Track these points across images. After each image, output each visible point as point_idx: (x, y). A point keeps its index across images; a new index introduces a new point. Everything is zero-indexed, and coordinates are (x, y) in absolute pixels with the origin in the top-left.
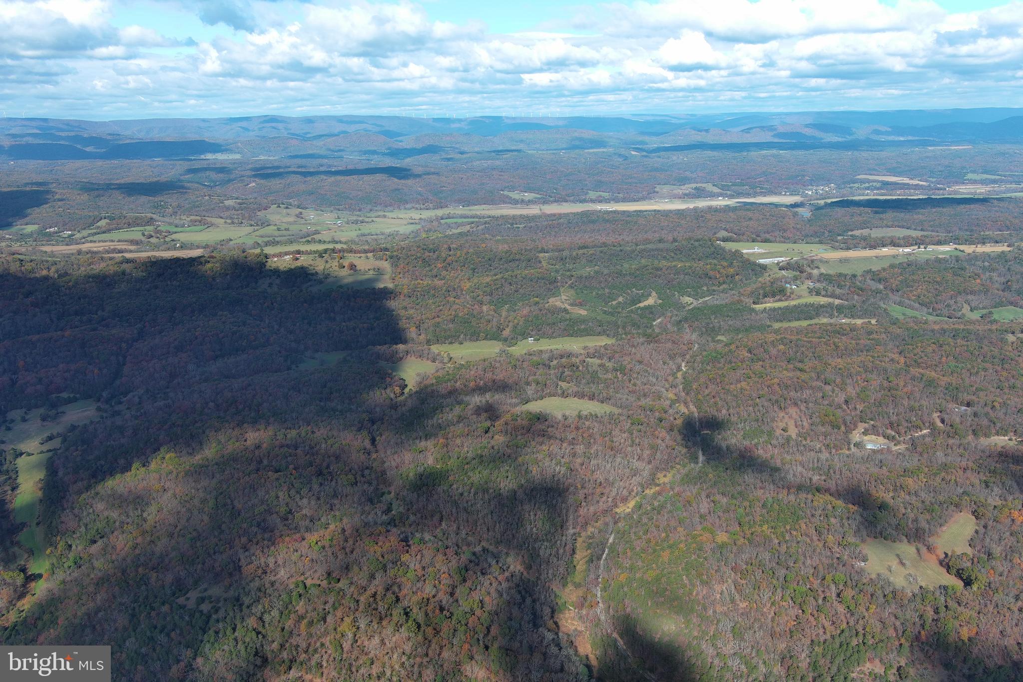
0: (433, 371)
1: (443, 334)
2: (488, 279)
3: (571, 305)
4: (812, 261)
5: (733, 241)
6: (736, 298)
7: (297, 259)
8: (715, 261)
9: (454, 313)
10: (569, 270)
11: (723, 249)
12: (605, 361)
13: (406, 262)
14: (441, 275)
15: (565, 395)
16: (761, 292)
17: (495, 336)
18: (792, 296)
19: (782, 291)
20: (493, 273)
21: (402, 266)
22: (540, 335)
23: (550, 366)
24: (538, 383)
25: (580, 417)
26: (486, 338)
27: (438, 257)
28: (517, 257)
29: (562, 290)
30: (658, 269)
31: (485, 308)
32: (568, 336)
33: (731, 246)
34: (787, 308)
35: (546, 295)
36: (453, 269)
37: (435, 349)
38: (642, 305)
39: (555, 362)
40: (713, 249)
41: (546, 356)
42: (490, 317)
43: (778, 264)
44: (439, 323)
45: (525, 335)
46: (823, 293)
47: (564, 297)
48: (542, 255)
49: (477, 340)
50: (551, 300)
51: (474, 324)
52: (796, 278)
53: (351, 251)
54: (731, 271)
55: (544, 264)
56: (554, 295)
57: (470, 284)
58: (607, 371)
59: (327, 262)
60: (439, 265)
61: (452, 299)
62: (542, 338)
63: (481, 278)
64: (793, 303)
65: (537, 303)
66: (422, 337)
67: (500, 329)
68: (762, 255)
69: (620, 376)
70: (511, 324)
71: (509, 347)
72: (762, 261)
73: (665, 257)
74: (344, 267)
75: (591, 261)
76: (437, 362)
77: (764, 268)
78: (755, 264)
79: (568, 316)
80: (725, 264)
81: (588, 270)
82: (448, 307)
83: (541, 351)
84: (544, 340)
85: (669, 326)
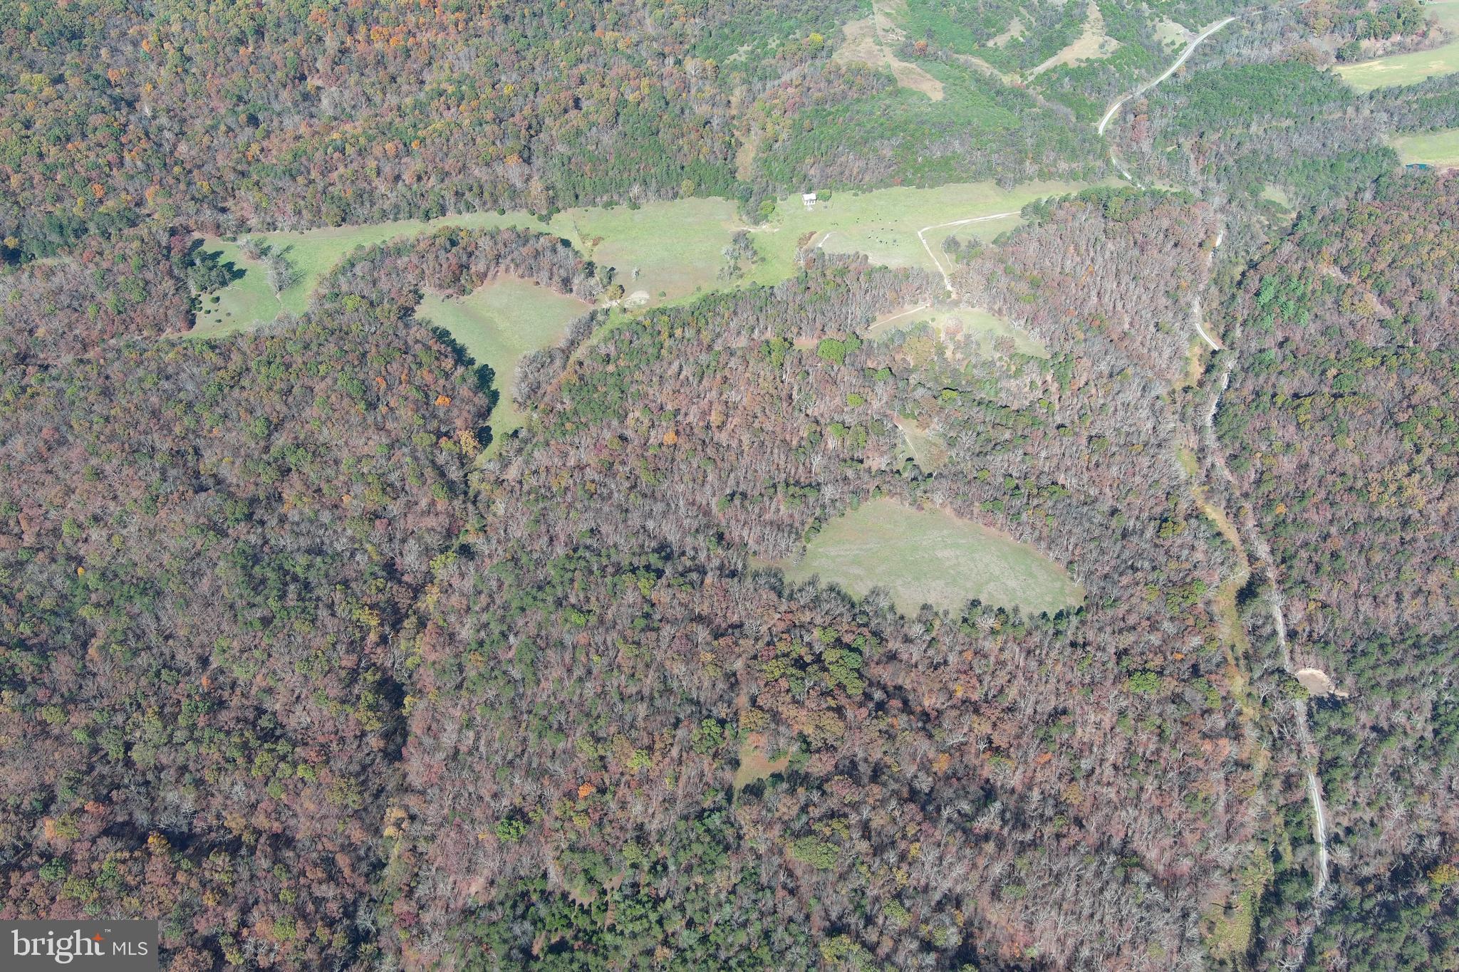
37: (569, 224)
45: (795, 182)
49: (675, 196)
66: (536, 185)
76: (575, 286)
83: (842, 269)
84: (842, 199)
85: (1146, 146)
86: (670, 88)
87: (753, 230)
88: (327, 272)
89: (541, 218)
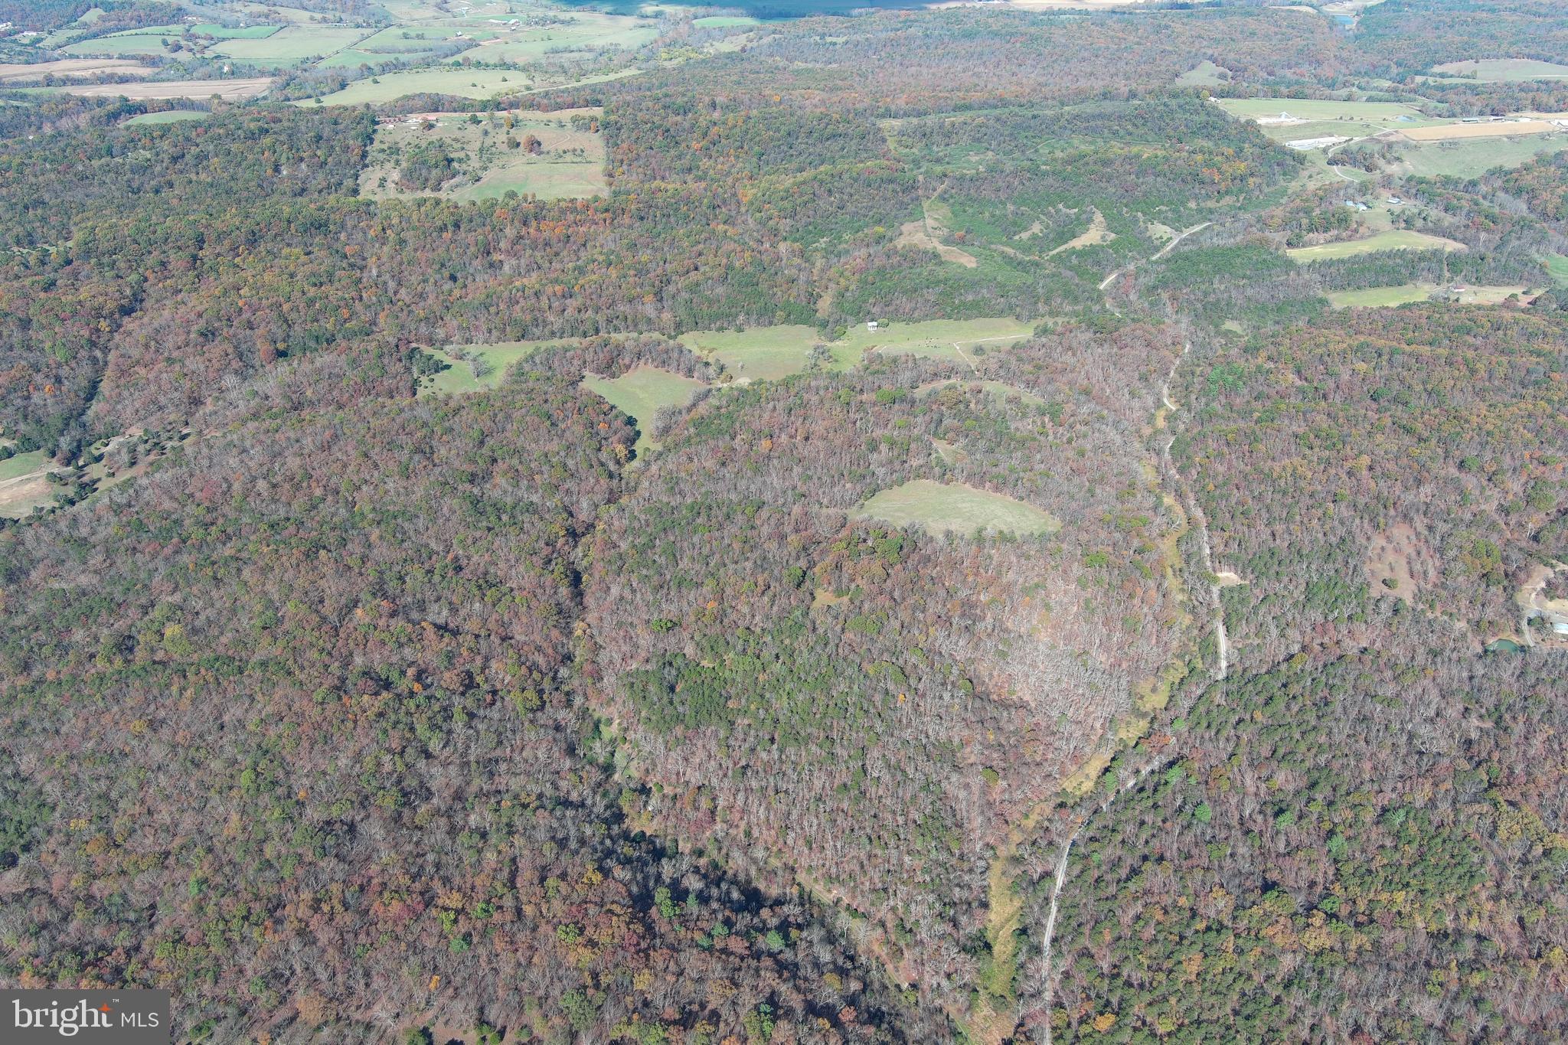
0: (688, 403)
1: (705, 308)
2: (788, 182)
3: (946, 241)
4: (1390, 146)
5: (1239, 97)
6: (1255, 233)
7: (431, 126)
8: (1208, 144)
9: (724, 261)
10: (938, 161)
11: (1222, 116)
12: (1018, 389)
13: (634, 136)
14: (698, 168)
15: (945, 474)
16: (1305, 221)
17: (803, 314)
18: (1361, 230)
19: (1343, 220)
20: (794, 165)
21: (625, 146)
22: (892, 315)
23: (913, 402)
24: (892, 445)
25: (979, 538)
26: (787, 320)
27: (693, 126)
28: (841, 129)
29: (926, 204)
30: (1106, 163)
31: (783, 247)
32: (943, 317)
33: (1236, 109)
34: (1355, 259)
35: (896, 217)
36: (721, 153)
37: (691, 341)
38: (1077, 243)
39: (921, 392)
40: (1203, 118)
41: (905, 377)
42: (794, 271)
43: (1325, 151)
44: (697, 284)
45: (861, 314)
46: (1419, 223)
47: (930, 222)
48: (886, 124)
49: (771, 323)
50: (907, 227)
51: (763, 287)
52: (1364, 189)
53: (531, 105)
54: (1242, 167)
55: (891, 144)
56: (912, 217)
57: (754, 191)
58: (1024, 415)
59: (486, 133)
60: (695, 145)
61: (721, 227)
62: (893, 320)
63: (774, 177)
64: (1363, 247)
65: (879, 239)
66: (666, 316)
67: (813, 298)
68: (1296, 131)
69: (1049, 425)
70: (832, 285)
71: (832, 340)
72: (1298, 145)
73: (1115, 133)
74: (518, 145)
75: (979, 140)
76: (696, 374)
77: (1300, 159)
78: (1283, 151)
79: (941, 273)
80: (1230, 151)
81: (975, 162)
82: (715, 244)
83: (895, 360)
84: (897, 327)
85: (1133, 297)
86: (766, 258)
87: (829, 344)
88: (514, 362)
89: (670, 337)
